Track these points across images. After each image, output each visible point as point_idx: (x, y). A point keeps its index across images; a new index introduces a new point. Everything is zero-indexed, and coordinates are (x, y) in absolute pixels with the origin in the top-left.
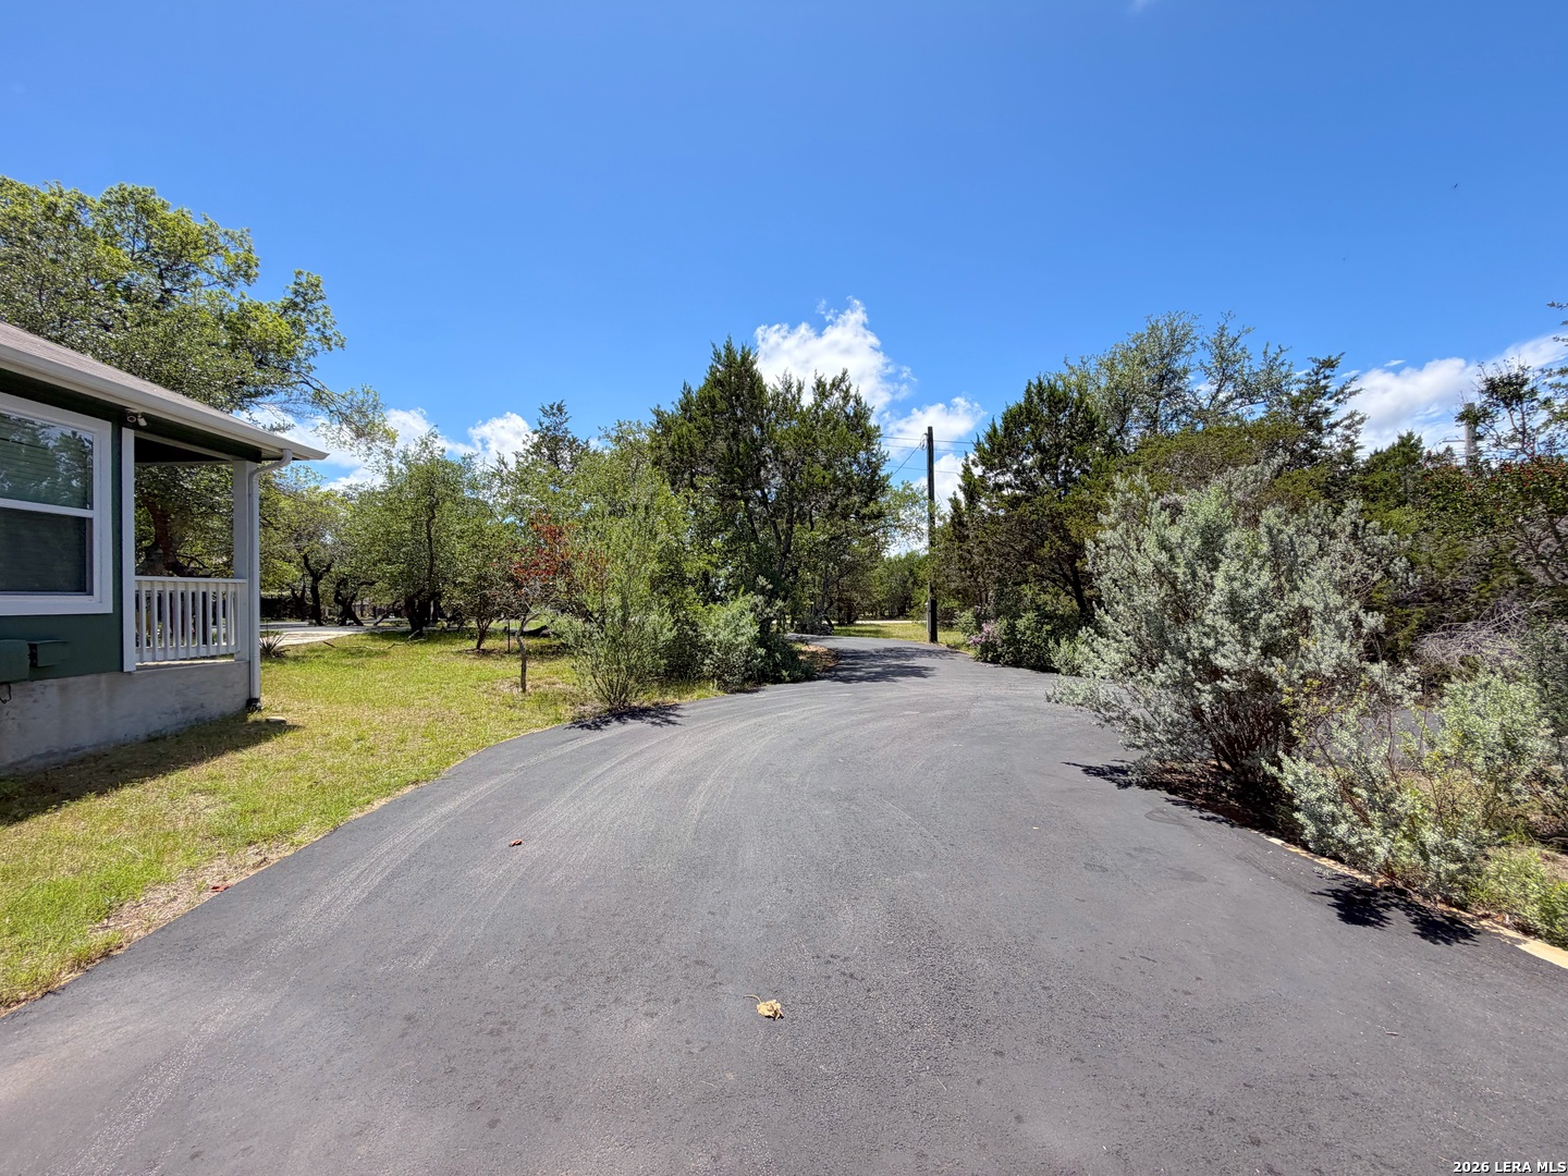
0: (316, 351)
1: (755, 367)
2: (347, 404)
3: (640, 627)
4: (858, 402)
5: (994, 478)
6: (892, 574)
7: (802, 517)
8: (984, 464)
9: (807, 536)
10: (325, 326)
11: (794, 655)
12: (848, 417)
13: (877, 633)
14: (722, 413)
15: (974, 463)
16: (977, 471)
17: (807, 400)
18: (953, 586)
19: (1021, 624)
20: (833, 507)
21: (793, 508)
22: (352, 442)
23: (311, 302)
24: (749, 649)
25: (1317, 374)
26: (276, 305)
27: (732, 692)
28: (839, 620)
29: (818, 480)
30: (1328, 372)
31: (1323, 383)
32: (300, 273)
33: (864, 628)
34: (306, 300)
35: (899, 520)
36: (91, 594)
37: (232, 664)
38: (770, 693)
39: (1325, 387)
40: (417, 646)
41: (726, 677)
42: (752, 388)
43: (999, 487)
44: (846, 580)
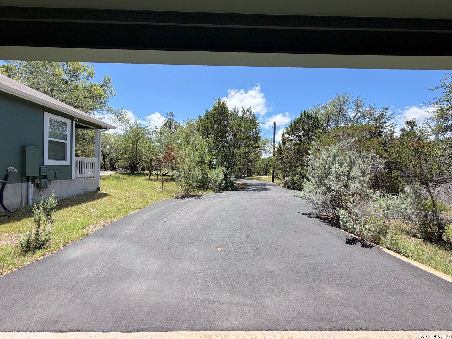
0: (109, 97)
1: (226, 105)
2: (118, 112)
3: (193, 174)
4: (254, 115)
5: (291, 138)
6: (263, 163)
7: (237, 146)
8: (288, 134)
9: (238, 152)
10: (112, 90)
11: (233, 184)
12: (251, 120)
13: (257, 179)
14: (216, 118)
15: (285, 133)
16: (286, 136)
17: (240, 114)
18: (279, 167)
19: (295, 178)
20: (245, 144)
21: (235, 144)
22: (117, 122)
23: (108, 84)
24: (221, 181)
25: (383, 112)
26: (99, 85)
27: (216, 192)
28: (247, 175)
29: (242, 137)
30: (386, 112)
31: (384, 114)
32: (106, 76)
33: (254, 178)
34: (107, 84)
35: (264, 148)
36: (66, 161)
37: (94, 179)
38: (226, 193)
39: (385, 116)
40: (133, 177)
41: (215, 188)
42: (225, 111)
43: (292, 140)
44: (250, 164)
